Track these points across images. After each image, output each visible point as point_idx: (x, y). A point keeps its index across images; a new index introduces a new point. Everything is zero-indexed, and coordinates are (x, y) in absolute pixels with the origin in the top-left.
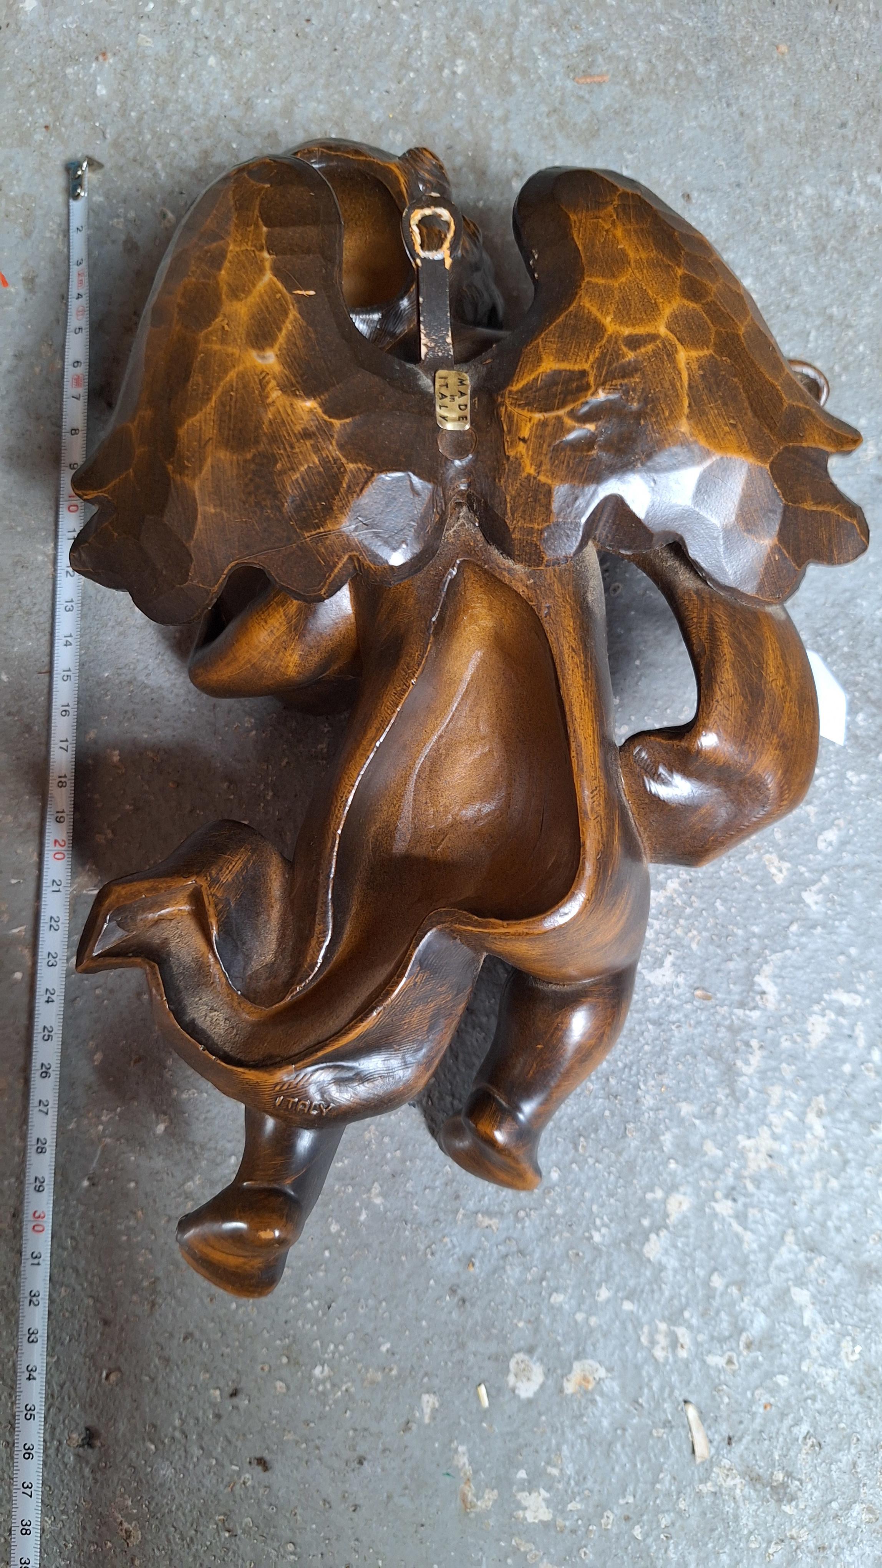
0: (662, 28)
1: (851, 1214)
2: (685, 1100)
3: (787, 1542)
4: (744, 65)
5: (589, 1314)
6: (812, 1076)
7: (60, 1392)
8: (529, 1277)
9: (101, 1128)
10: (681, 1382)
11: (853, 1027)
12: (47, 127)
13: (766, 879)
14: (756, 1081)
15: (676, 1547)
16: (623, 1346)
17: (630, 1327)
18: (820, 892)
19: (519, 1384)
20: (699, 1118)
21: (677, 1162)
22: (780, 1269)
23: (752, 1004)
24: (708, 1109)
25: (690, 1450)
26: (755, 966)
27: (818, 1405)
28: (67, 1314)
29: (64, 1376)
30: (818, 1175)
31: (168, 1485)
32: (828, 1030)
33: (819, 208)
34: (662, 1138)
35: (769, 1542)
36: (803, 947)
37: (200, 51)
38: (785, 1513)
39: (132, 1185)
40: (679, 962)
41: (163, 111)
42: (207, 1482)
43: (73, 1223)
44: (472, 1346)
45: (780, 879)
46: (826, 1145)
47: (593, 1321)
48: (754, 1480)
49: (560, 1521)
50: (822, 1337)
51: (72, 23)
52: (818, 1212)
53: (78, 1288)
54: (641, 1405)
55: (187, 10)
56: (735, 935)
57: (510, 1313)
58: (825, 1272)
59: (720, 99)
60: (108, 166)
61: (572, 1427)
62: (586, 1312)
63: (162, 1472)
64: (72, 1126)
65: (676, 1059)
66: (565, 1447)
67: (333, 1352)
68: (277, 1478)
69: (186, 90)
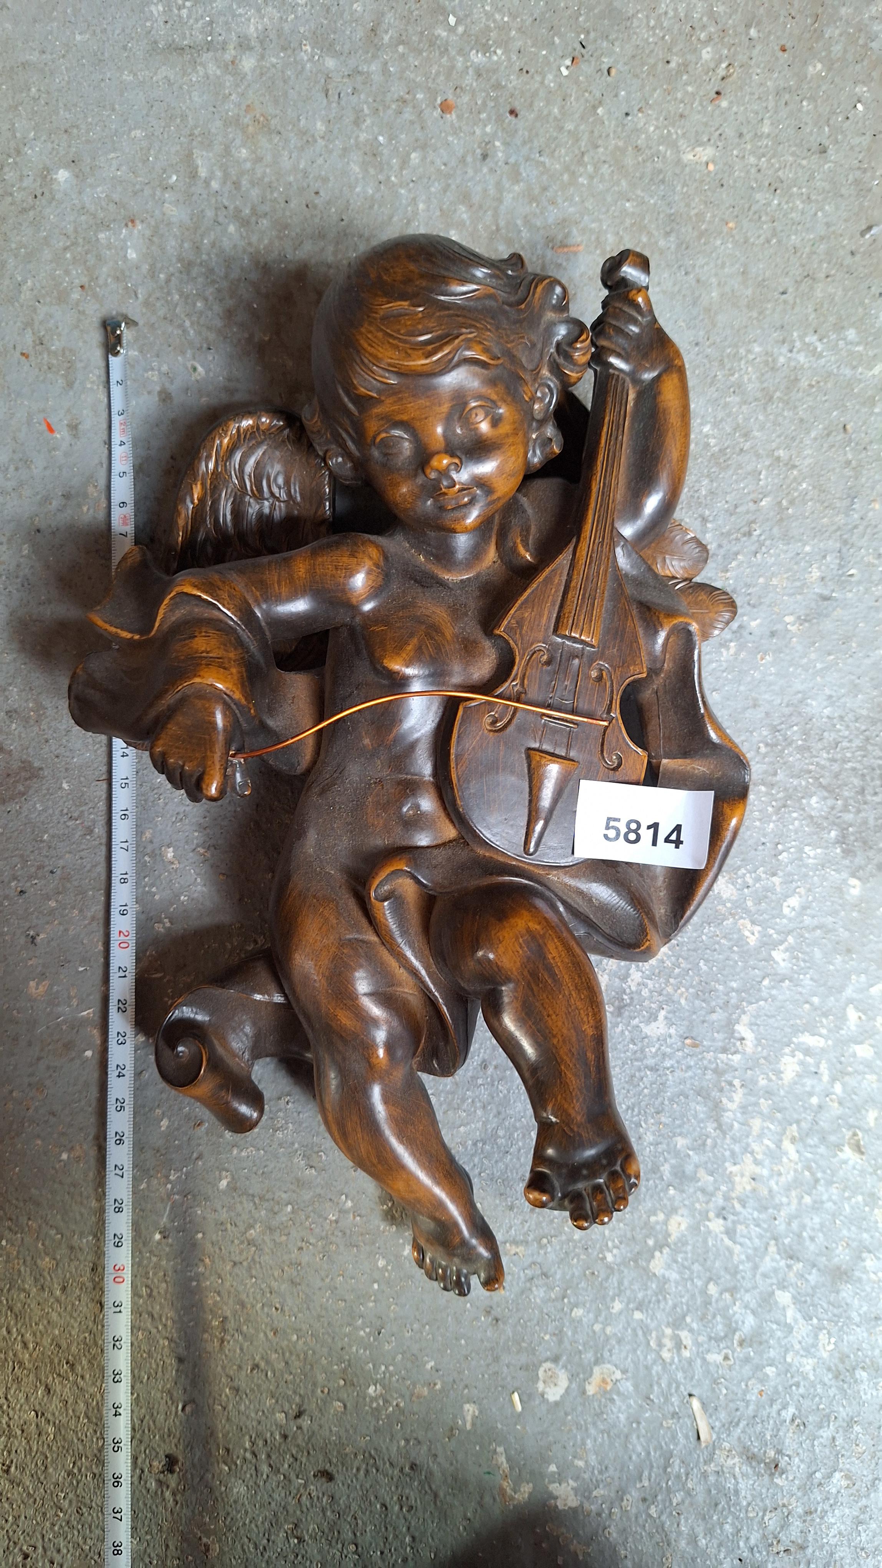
0: (627, 205)
1: (822, 1225)
2: (680, 1135)
3: (779, 1510)
4: (699, 238)
5: (606, 1324)
6: (786, 1109)
7: (141, 1425)
8: (553, 1296)
9: (169, 1186)
10: (685, 1378)
11: (818, 1065)
12: (82, 287)
13: (741, 941)
14: (739, 1115)
15: (687, 1520)
16: (635, 1351)
17: (640, 1333)
18: (786, 950)
19: (547, 1390)
20: (693, 1149)
21: (675, 1188)
22: (765, 1276)
23: (733, 1049)
24: (700, 1142)
25: (696, 1436)
26: (734, 1016)
27: (802, 1390)
28: (145, 1355)
29: (143, 1411)
30: (794, 1193)
31: (241, 1502)
32: (798, 1068)
33: (766, 363)
34: (662, 1168)
35: (765, 1511)
36: (774, 998)
37: (221, 219)
38: (777, 1485)
39: (200, 1235)
40: (670, 1016)
41: (188, 274)
42: (276, 1496)
43: (147, 1273)
44: (505, 1359)
45: (753, 941)
46: (799, 1167)
47: (609, 1330)
48: (751, 1458)
49: (586, 1505)
50: (802, 1330)
51: (102, 193)
52: (795, 1225)
53: (154, 1331)
54: (652, 1401)
55: (207, 182)
56: (716, 990)
57: (537, 1328)
58: (802, 1276)
59: (680, 267)
60: (141, 323)
61: (594, 1424)
62: (603, 1323)
63: (235, 1490)
64: (143, 1186)
65: (671, 1100)
66: (588, 1441)
67: (384, 1373)
68: (339, 1487)
69: (208, 254)
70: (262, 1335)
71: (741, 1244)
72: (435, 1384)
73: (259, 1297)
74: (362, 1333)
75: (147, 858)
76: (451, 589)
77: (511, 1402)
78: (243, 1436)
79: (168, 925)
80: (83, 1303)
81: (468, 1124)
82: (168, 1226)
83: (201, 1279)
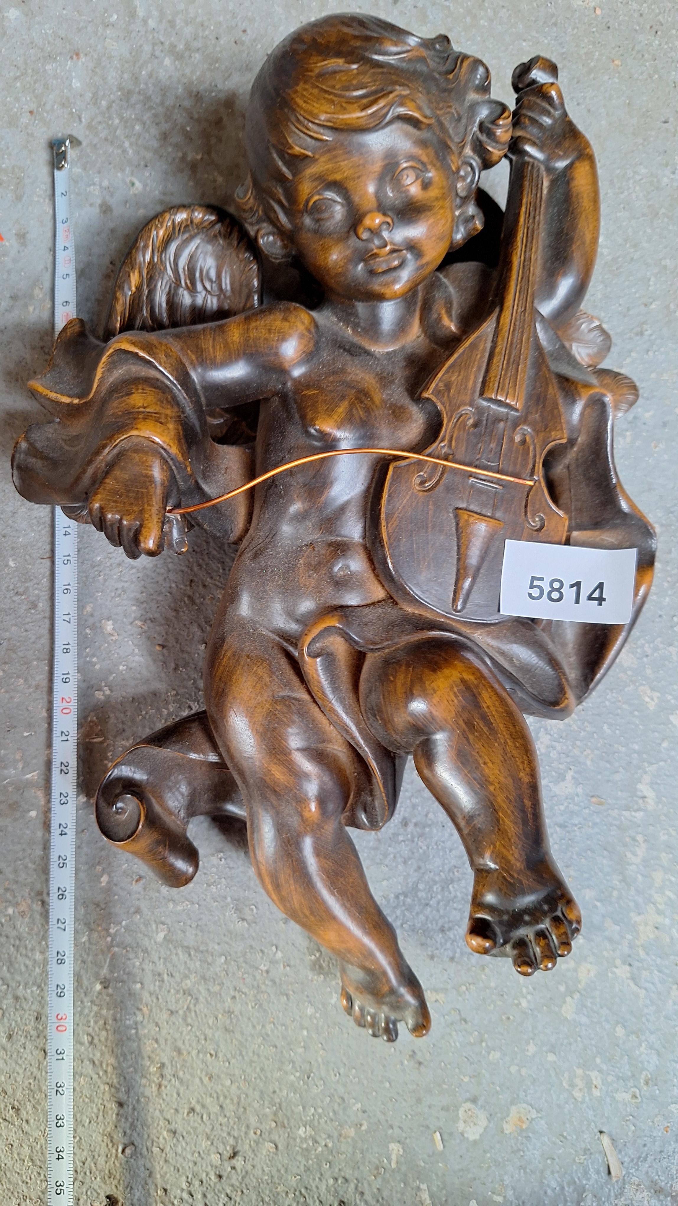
2: (589, 887)
4: (588, 74)
5: (521, 1066)
7: (82, 1168)
8: (471, 1040)
9: (109, 939)
10: (596, 1116)
12: (31, 112)
13: (642, 706)
14: (641, 868)
16: (549, 1091)
17: (553, 1074)
19: (467, 1129)
20: (601, 900)
21: (584, 937)
22: (667, 1018)
23: (636, 807)
24: (606, 893)
25: (607, 1172)
26: (637, 776)
28: (86, 1100)
29: (85, 1153)
33: (652, 183)
36: (673, 759)
37: (157, 53)
39: (138, 986)
40: (577, 776)
41: (128, 101)
43: (89, 1022)
44: (428, 1100)
45: (652, 706)
47: (524, 1071)
48: (657, 1191)
51: (50, 29)
53: (95, 1077)
54: (565, 1138)
55: (145, 22)
56: (619, 752)
57: (457, 1071)
60: (84, 144)
61: (511, 1160)
62: (517, 1065)
64: (85, 939)
65: (579, 854)
66: (506, 1178)
67: (313, 1115)
69: (146, 84)
70: (197, 1080)
71: (646, 989)
72: (361, 1125)
73: (194, 1044)
74: (292, 1077)
75: (88, 631)
76: (379, 360)
77: (433, 1140)
78: (180, 1176)
79: (108, 692)
80: (28, 1051)
81: (390, 878)
82: (108, 976)
83: (139, 1027)
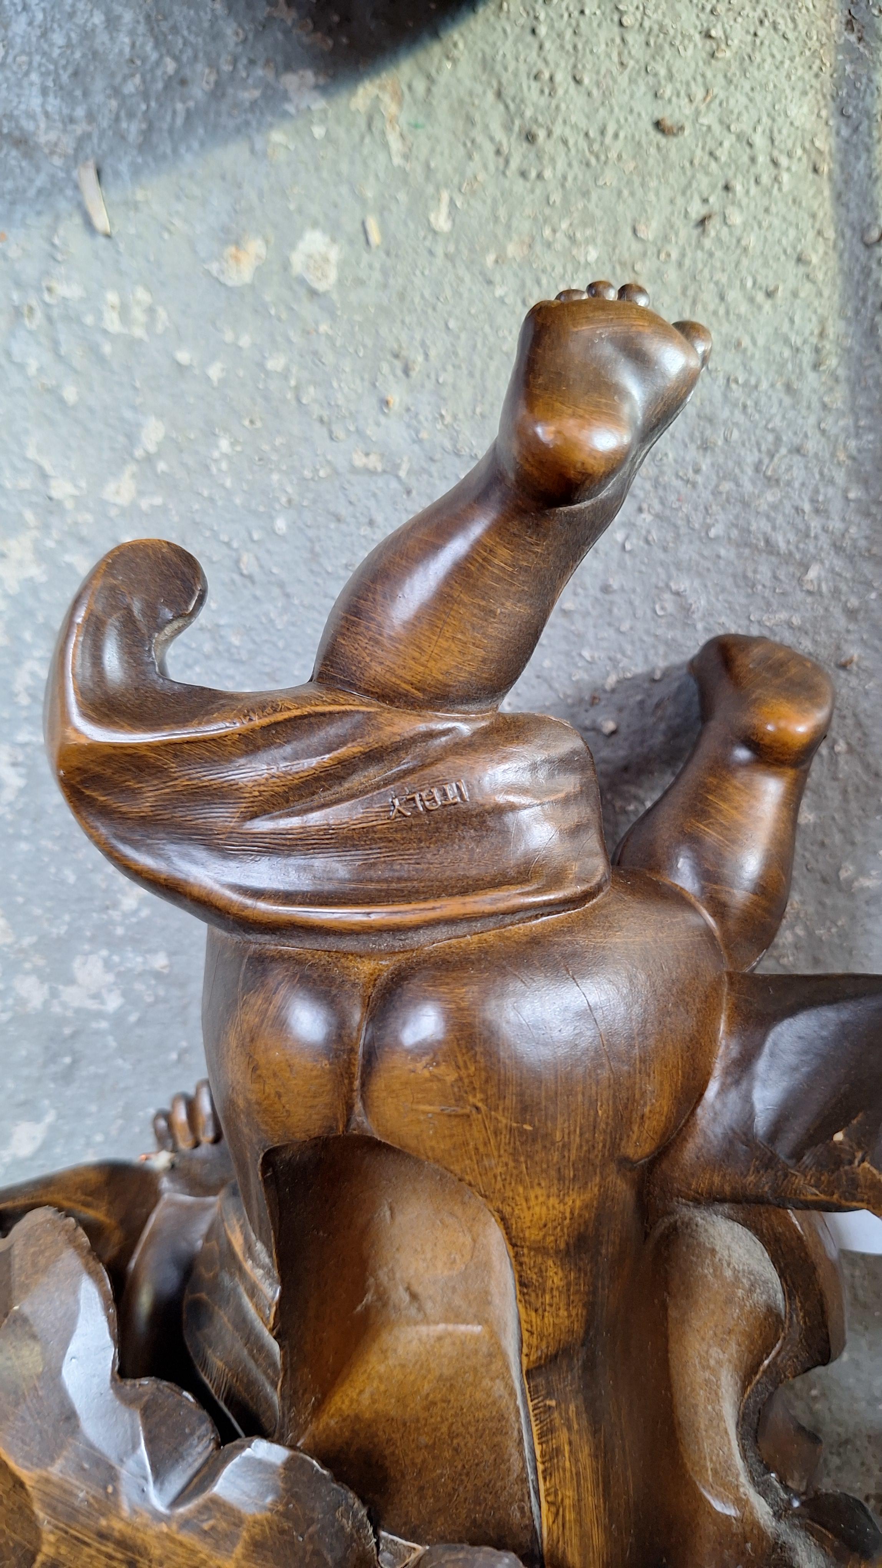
15: (121, 52)
19: (324, 248)
25: (103, 175)
39: (853, 495)
42: (743, 100)
48: (21, 141)
62: (239, 347)
68: (648, 110)
70: (761, 341)
72: (497, 262)
78: (790, 192)
83: (852, 430)
